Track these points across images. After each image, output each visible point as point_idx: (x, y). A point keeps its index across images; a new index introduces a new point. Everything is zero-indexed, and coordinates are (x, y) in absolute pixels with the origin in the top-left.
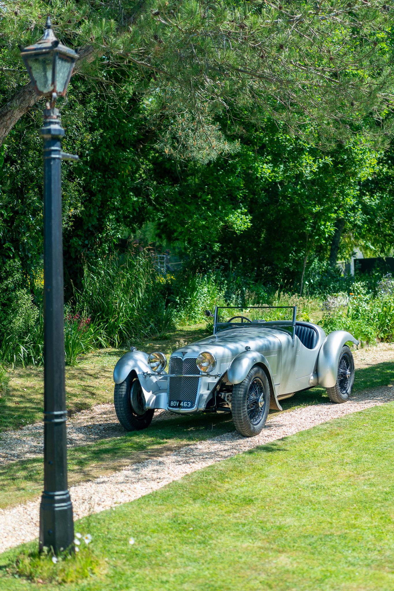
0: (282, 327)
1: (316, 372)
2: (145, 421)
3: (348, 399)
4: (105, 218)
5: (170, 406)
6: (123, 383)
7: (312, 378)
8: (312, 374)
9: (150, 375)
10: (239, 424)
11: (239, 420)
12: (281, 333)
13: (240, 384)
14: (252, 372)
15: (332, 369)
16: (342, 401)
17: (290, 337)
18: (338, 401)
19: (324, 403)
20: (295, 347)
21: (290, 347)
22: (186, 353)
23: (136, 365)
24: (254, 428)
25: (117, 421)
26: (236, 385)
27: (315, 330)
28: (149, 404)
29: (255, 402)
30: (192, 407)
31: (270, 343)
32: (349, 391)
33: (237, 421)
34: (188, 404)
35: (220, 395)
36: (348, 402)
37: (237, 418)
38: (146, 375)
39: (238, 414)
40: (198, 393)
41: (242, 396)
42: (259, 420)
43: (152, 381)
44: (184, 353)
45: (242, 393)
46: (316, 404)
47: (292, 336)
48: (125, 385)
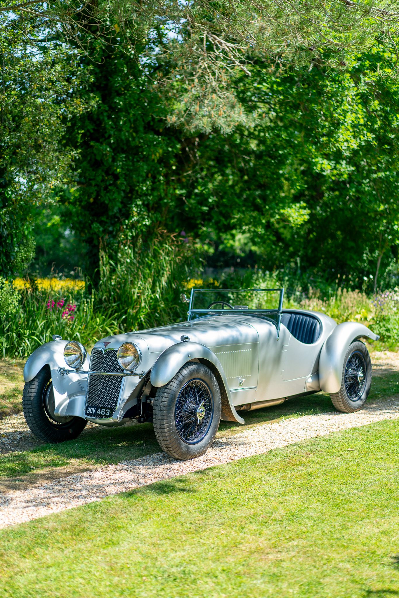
0: (267, 315)
1: (317, 373)
2: (71, 431)
3: (362, 407)
4: (131, 204)
5: (86, 414)
6: (33, 380)
7: (310, 380)
8: (310, 375)
9: (69, 372)
10: (163, 443)
11: (163, 437)
12: (262, 322)
13: (165, 387)
14: (186, 371)
15: (336, 370)
16: (352, 410)
17: (273, 327)
18: (344, 409)
19: (327, 412)
20: (280, 341)
21: (272, 341)
22: (109, 343)
23: (52, 359)
24: (188, 448)
25: (27, 429)
26: (161, 388)
27: (318, 320)
28: (58, 411)
29: (191, 413)
30: (110, 416)
31: (241, 335)
32: (363, 396)
33: (161, 439)
34: (106, 412)
35: (148, 401)
36: (361, 411)
37: (159, 434)
38: (63, 372)
39: (161, 429)
40: (120, 396)
41: (166, 404)
42: (200, 438)
43: (70, 380)
44: (106, 344)
45: (166, 400)
46: (315, 413)
47: (277, 325)
48: (36, 383)
